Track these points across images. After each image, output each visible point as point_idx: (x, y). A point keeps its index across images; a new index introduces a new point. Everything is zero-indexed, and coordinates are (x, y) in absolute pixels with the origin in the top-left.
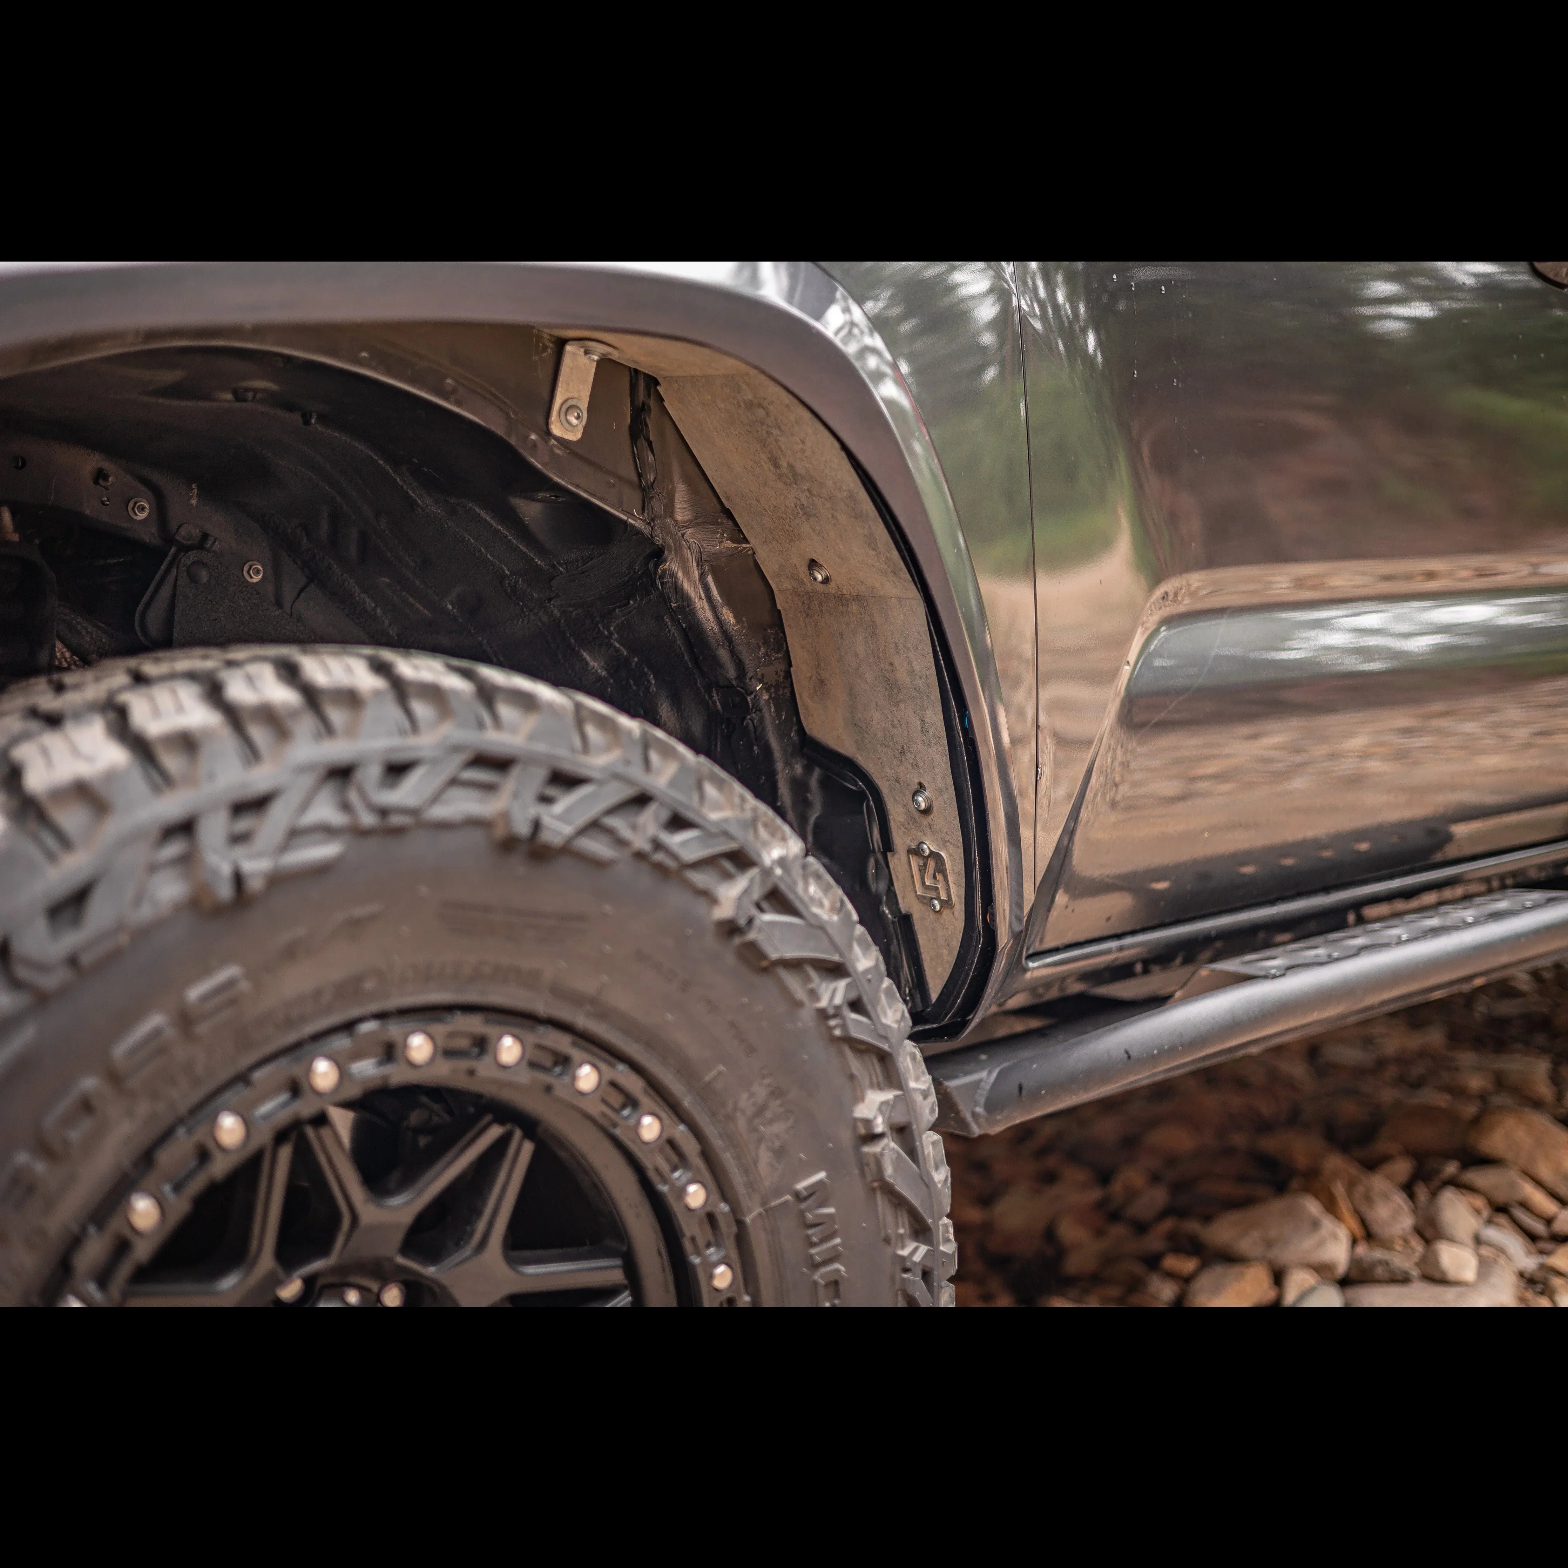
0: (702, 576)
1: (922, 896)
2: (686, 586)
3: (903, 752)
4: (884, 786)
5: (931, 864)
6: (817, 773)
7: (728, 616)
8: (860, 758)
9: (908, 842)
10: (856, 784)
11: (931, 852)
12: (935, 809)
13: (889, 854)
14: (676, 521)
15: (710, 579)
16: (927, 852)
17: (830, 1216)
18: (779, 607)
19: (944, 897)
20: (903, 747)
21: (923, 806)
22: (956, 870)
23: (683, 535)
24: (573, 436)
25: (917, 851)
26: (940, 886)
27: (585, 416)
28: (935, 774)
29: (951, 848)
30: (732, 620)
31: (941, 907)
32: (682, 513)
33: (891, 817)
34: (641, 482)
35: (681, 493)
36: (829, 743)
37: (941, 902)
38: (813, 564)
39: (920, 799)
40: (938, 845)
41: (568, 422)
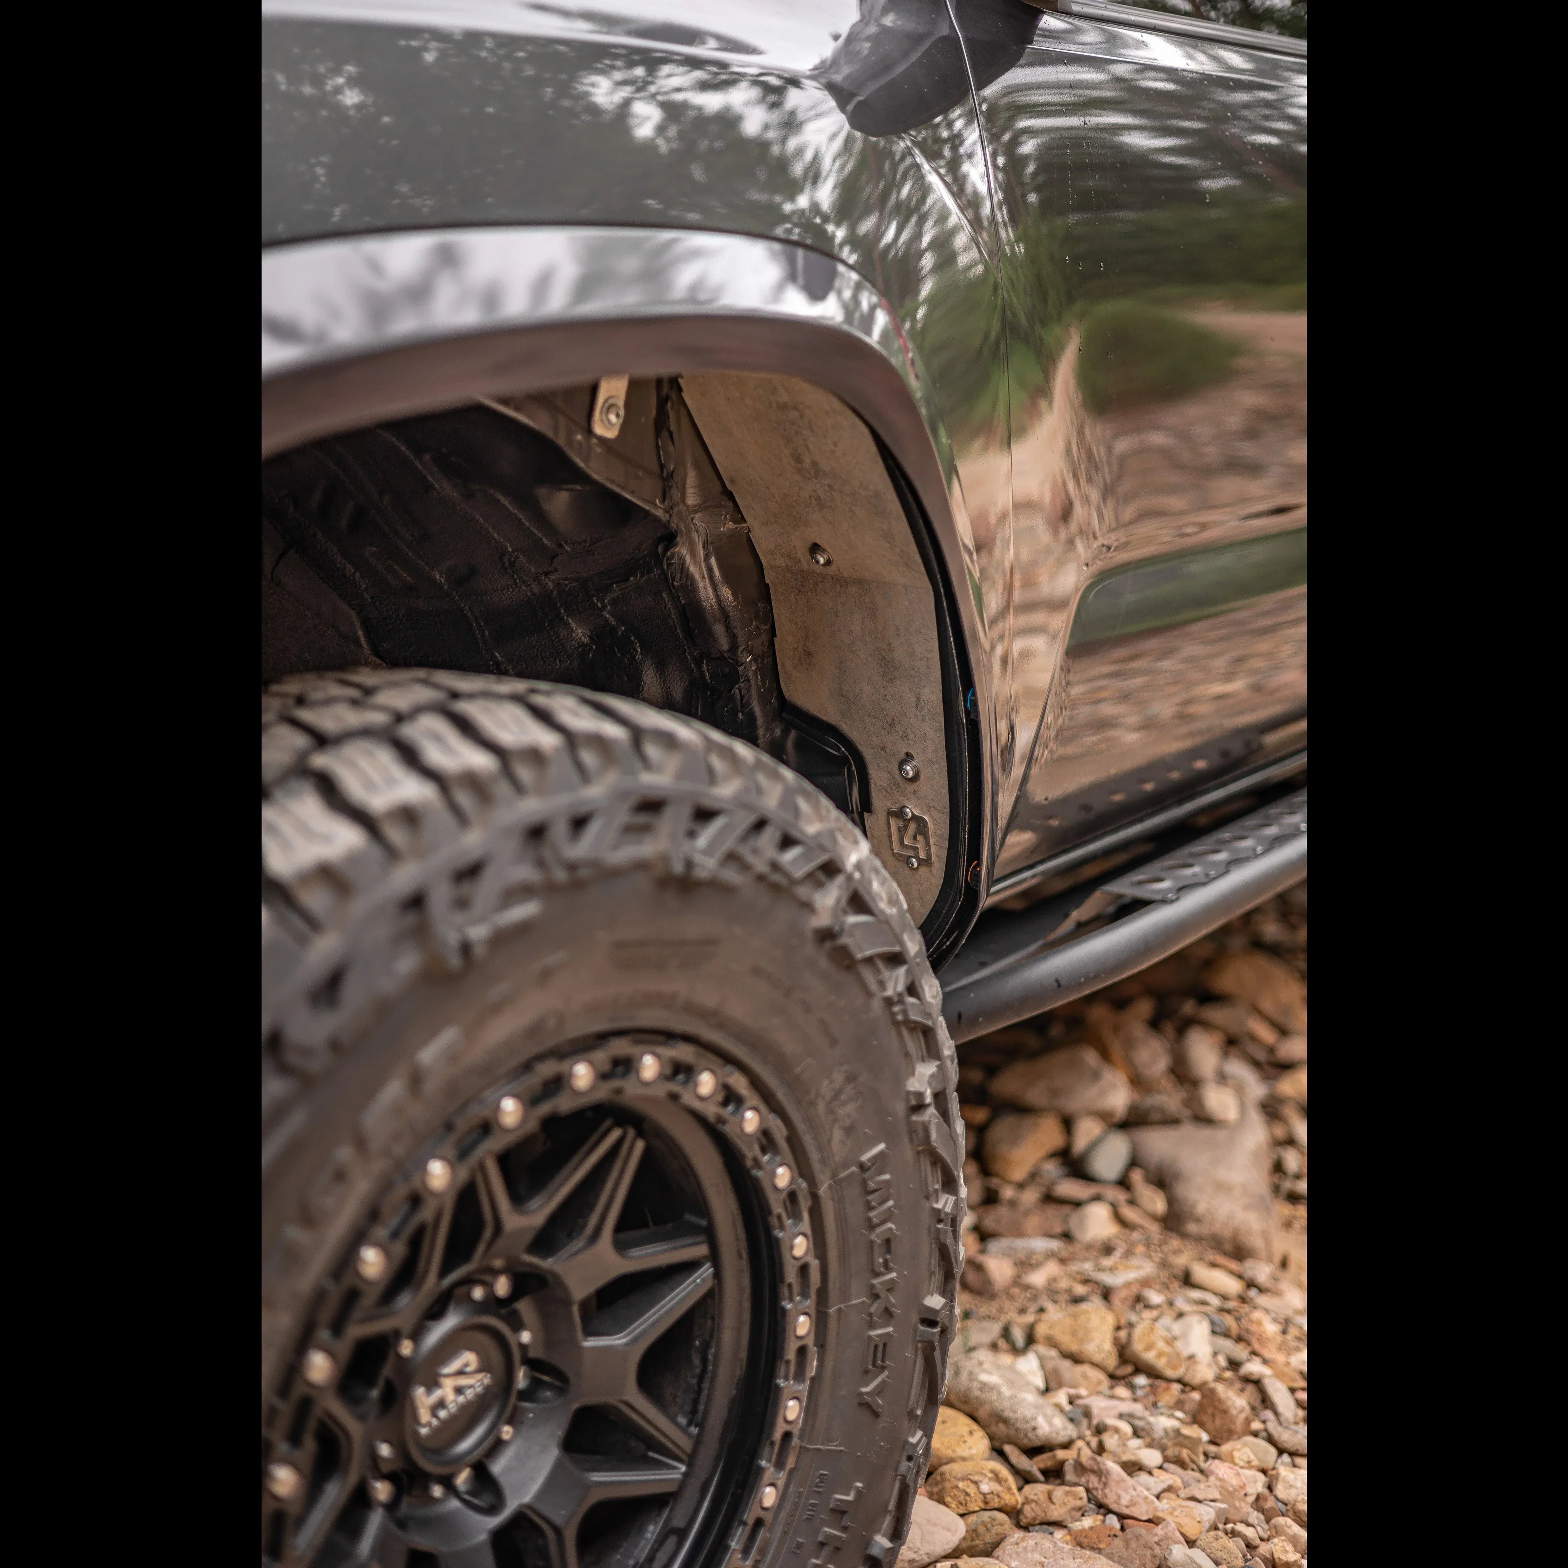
0: (707, 557)
1: (899, 854)
2: (692, 569)
3: (892, 724)
4: (867, 754)
5: (912, 827)
6: (793, 734)
7: (727, 593)
8: (844, 726)
9: (889, 805)
10: (839, 750)
11: (914, 816)
12: (922, 778)
13: (866, 815)
14: (687, 506)
15: (713, 561)
16: (910, 815)
17: (887, 1182)
18: (767, 581)
19: (922, 856)
20: (893, 720)
21: (911, 774)
22: (938, 832)
23: (692, 520)
24: (611, 434)
25: (899, 814)
26: (920, 844)
27: (622, 413)
28: (927, 747)
29: (935, 813)
30: (731, 598)
31: (919, 865)
32: (692, 500)
33: (872, 782)
34: (662, 472)
35: (691, 479)
36: (810, 709)
37: (920, 861)
38: (815, 548)
39: (908, 768)
40: (921, 810)
41: (609, 421)
